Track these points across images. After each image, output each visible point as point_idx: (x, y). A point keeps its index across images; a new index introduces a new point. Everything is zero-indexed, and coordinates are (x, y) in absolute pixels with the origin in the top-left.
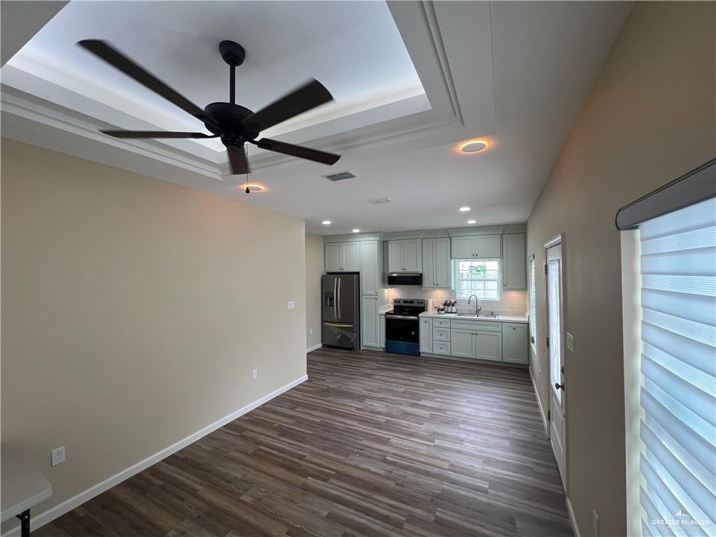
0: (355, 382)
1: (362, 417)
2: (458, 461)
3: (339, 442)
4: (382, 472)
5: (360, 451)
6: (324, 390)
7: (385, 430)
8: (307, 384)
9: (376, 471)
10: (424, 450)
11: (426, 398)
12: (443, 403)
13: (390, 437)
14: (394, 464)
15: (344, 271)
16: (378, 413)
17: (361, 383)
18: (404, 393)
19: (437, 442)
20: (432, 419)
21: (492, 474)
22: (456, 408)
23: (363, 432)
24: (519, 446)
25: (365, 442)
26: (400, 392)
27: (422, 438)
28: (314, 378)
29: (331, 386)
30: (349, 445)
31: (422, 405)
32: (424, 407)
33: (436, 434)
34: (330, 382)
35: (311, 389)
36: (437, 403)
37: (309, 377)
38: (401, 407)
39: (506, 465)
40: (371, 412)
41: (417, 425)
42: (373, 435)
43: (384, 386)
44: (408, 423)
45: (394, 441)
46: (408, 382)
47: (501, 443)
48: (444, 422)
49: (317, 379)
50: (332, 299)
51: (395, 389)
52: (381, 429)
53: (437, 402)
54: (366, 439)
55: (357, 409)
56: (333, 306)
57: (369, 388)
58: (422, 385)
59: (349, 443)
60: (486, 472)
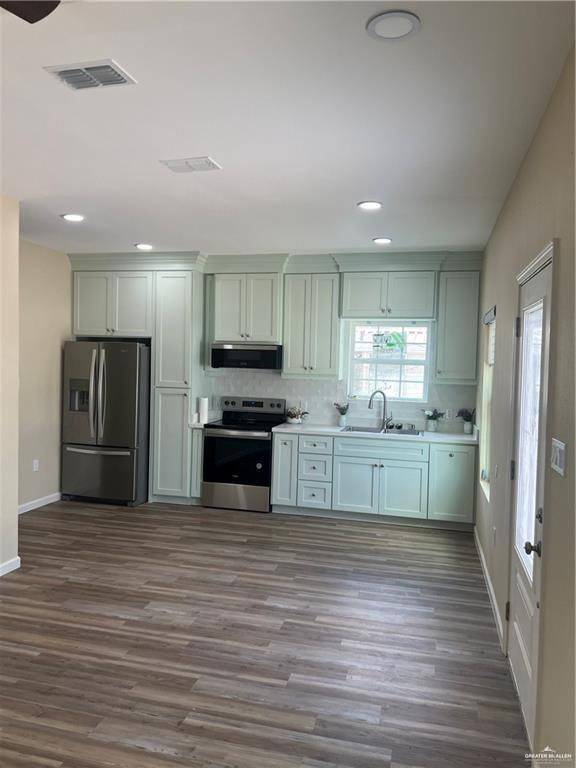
0: (128, 568)
1: (137, 639)
2: (335, 713)
3: (79, 697)
4: (170, 751)
5: (127, 712)
6: (55, 588)
7: (188, 663)
8: (17, 576)
9: (159, 750)
10: (265, 696)
11: (279, 593)
12: (311, 600)
13: (197, 676)
14: (199, 731)
15: (116, 335)
16: (174, 628)
17: (143, 570)
18: (232, 585)
19: (294, 678)
20: (286, 633)
21: (398, 732)
22: (335, 609)
23: (136, 671)
24: (452, 673)
25: (139, 692)
26: (225, 584)
27: (263, 672)
28: (34, 563)
29: (72, 578)
30: (100, 701)
31: (269, 608)
32: (272, 611)
33: (293, 663)
34: (73, 571)
35: (25, 587)
36: (298, 603)
37: (21, 562)
38: (225, 614)
39: (426, 712)
40: (158, 627)
41: (256, 648)
42: (157, 675)
43: (192, 574)
44: (236, 644)
45: (204, 683)
46: (244, 564)
47: (419, 671)
48: (310, 639)
49: (41, 565)
50: (84, 395)
51: (215, 578)
52: (178, 660)
53: (300, 599)
54: (142, 684)
55: (129, 622)
56: (87, 410)
57: (158, 578)
58: (273, 568)
59: (101, 696)
60: (387, 729)
